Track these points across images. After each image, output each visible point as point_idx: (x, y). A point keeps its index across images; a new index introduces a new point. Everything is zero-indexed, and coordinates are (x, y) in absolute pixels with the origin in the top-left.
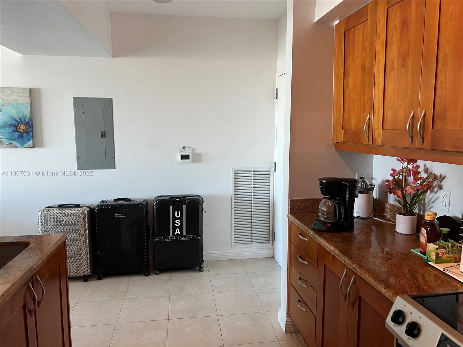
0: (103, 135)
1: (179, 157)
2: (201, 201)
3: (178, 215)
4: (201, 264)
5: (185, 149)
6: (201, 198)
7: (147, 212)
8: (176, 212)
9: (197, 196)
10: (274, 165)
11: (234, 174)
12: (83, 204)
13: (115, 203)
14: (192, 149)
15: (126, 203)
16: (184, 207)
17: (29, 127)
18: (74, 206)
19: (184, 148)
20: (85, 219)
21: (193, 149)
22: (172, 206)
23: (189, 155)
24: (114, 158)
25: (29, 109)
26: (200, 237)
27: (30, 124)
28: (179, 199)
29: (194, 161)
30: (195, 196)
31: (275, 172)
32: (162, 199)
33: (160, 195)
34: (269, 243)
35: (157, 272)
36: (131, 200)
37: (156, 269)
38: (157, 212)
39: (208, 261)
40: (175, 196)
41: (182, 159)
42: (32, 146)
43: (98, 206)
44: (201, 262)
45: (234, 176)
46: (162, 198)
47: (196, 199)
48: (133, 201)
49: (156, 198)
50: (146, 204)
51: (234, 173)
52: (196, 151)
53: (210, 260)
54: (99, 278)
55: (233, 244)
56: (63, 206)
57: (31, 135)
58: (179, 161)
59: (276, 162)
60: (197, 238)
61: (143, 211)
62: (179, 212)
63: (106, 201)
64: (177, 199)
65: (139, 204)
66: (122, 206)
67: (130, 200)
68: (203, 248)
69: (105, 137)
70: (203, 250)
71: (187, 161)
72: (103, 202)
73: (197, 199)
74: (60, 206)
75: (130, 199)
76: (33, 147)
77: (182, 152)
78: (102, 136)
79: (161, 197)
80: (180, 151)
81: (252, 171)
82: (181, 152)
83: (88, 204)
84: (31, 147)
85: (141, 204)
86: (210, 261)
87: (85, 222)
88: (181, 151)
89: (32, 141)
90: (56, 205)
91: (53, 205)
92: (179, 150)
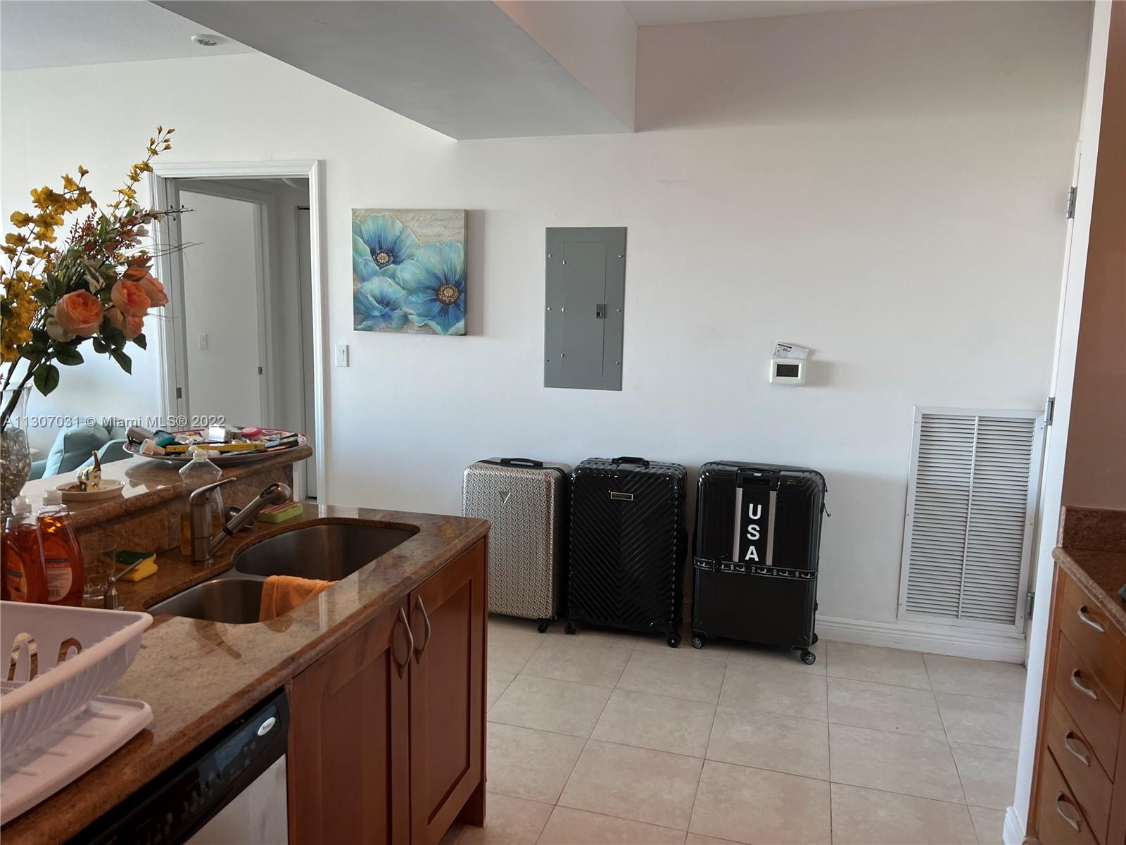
0: (601, 312)
1: (771, 370)
2: (817, 486)
3: (755, 514)
4: (806, 644)
5: (789, 349)
6: (818, 477)
7: (682, 496)
8: (751, 506)
9: (811, 472)
10: (1046, 407)
11: (920, 424)
12: (550, 461)
13: (614, 467)
14: (808, 350)
15: (638, 470)
16: (773, 495)
17: (460, 293)
18: (532, 464)
19: (786, 347)
20: (548, 496)
21: (810, 351)
22: (741, 489)
23: (798, 366)
24: (619, 365)
25: (462, 254)
26: (809, 577)
27: (463, 285)
28: (760, 475)
29: (809, 382)
30: (803, 471)
31: (1049, 427)
32: (719, 470)
33: (718, 459)
34: (1014, 624)
35: (698, 642)
36: (650, 463)
37: (695, 635)
38: (705, 500)
39: (830, 641)
40: (754, 466)
41: (777, 376)
42: (463, 333)
43: (578, 469)
44: (809, 638)
45: (920, 429)
46: (720, 467)
47: (804, 478)
48: (654, 468)
49: (705, 465)
50: (681, 476)
51: (920, 420)
52: (816, 357)
53: (837, 640)
54: (570, 631)
55: (903, 609)
56: (512, 462)
57: (463, 310)
58: (771, 381)
59: (1054, 398)
60: (800, 577)
61: (673, 492)
62: (760, 507)
63: (596, 461)
64: (756, 474)
65: (665, 475)
66: (627, 476)
67: (646, 464)
68: (816, 604)
69: (604, 317)
70: (816, 609)
71: (790, 381)
72: (589, 461)
73: (809, 480)
74: (506, 463)
75: (647, 462)
76: (465, 334)
77: (781, 357)
78: (598, 314)
79: (718, 464)
80: (775, 354)
81: (977, 418)
82: (779, 356)
83: (559, 464)
84: (461, 335)
85: (669, 476)
86: (835, 642)
87: (548, 502)
88: (777, 354)
89: (463, 321)
90: (497, 458)
91: (493, 459)
92: (773, 353)
